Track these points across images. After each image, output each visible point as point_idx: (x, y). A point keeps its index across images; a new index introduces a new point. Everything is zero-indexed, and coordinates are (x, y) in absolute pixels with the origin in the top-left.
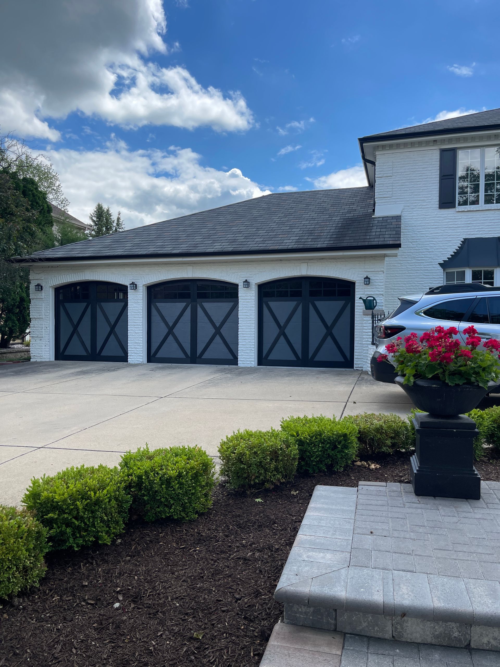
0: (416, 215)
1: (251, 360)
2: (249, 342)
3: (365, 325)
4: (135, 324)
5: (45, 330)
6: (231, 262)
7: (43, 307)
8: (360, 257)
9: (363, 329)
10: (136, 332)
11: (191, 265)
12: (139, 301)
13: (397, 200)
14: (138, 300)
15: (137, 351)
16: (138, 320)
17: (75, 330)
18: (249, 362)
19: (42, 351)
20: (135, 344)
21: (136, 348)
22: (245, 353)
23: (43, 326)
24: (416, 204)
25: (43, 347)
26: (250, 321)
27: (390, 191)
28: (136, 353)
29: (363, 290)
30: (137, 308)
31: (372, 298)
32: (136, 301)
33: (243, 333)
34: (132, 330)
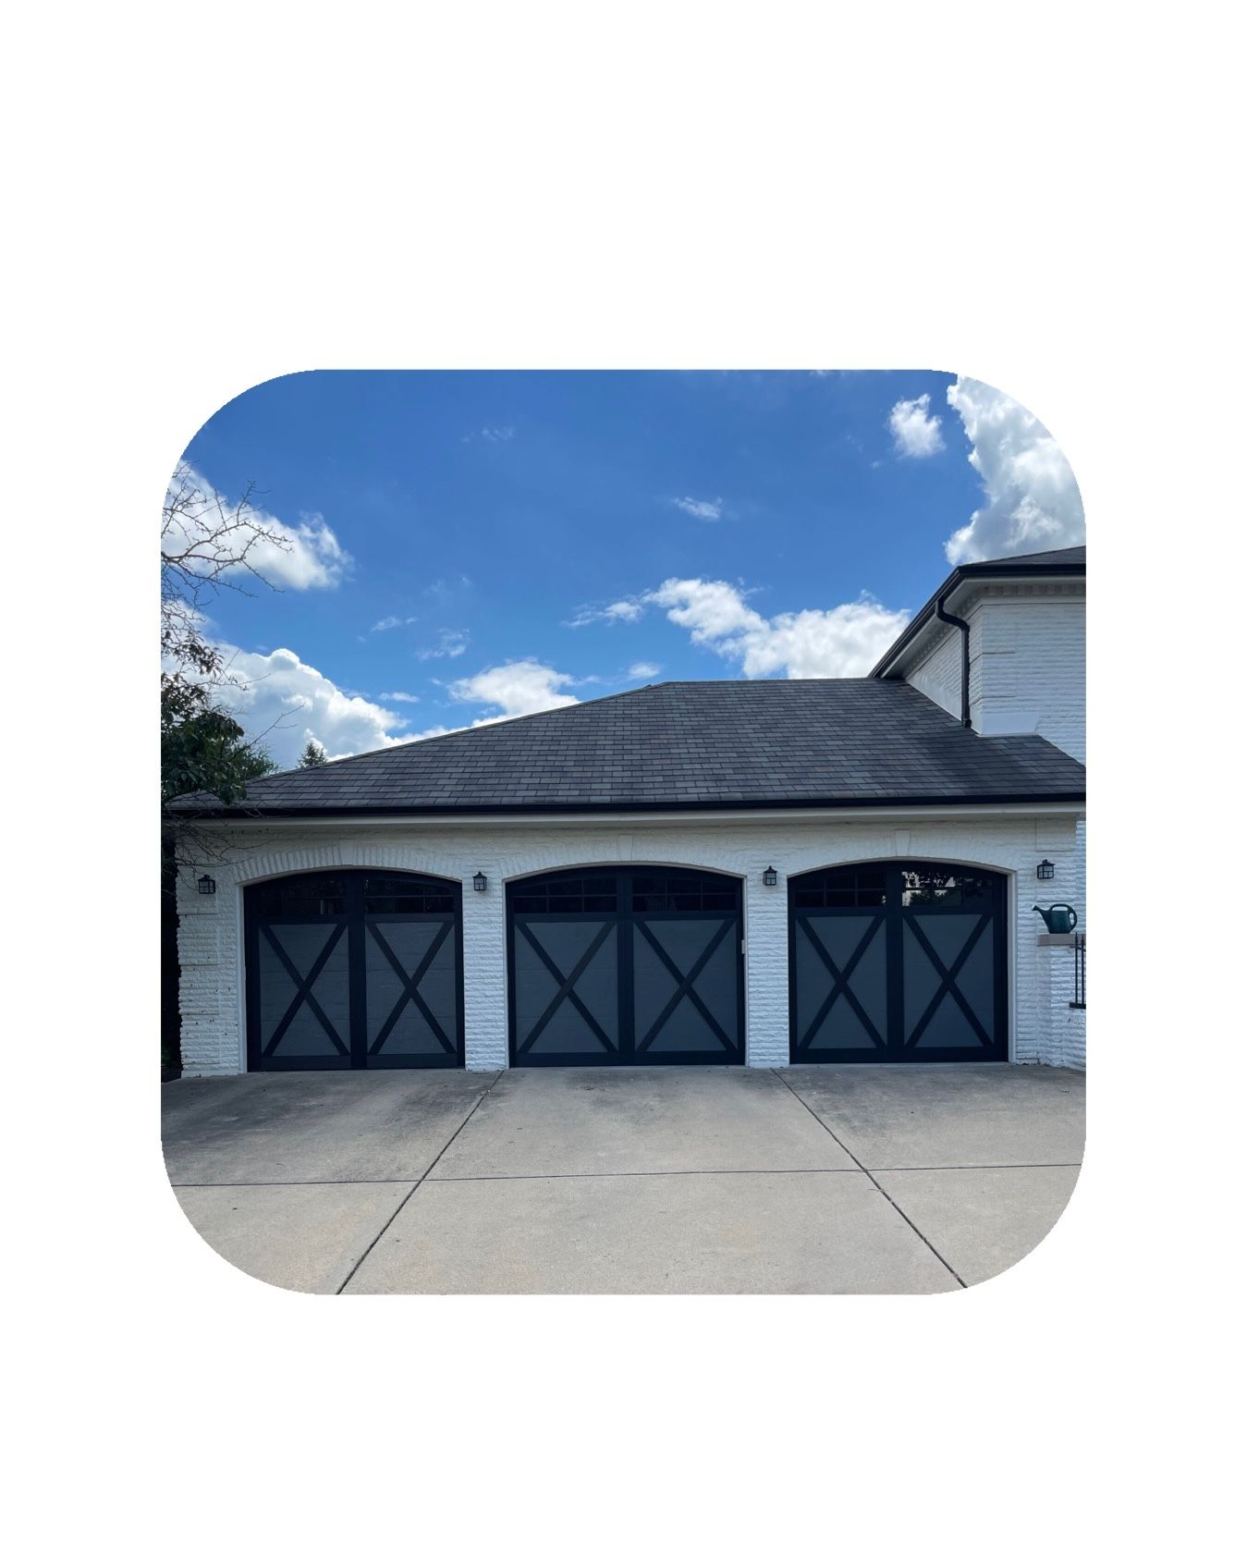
0: (1064, 735)
1: (779, 1051)
2: (776, 1011)
3: (1053, 967)
4: (482, 974)
5: (223, 994)
6: (727, 826)
7: (218, 935)
8: (1025, 819)
9: (1051, 976)
10: (488, 993)
11: (630, 832)
12: (492, 919)
13: (1026, 703)
14: (489, 915)
15: (491, 1039)
16: (491, 964)
17: (304, 994)
18: (776, 1058)
19: (216, 1050)
20: (486, 1024)
21: (489, 1033)
22: (765, 1036)
23: (220, 984)
24: (1064, 714)
25: (221, 1040)
26: (777, 961)
27: (1012, 684)
28: (486, 1046)
29: (1033, 891)
30: (489, 937)
31: (1066, 909)
32: (486, 919)
33: (760, 989)
34: (476, 990)
